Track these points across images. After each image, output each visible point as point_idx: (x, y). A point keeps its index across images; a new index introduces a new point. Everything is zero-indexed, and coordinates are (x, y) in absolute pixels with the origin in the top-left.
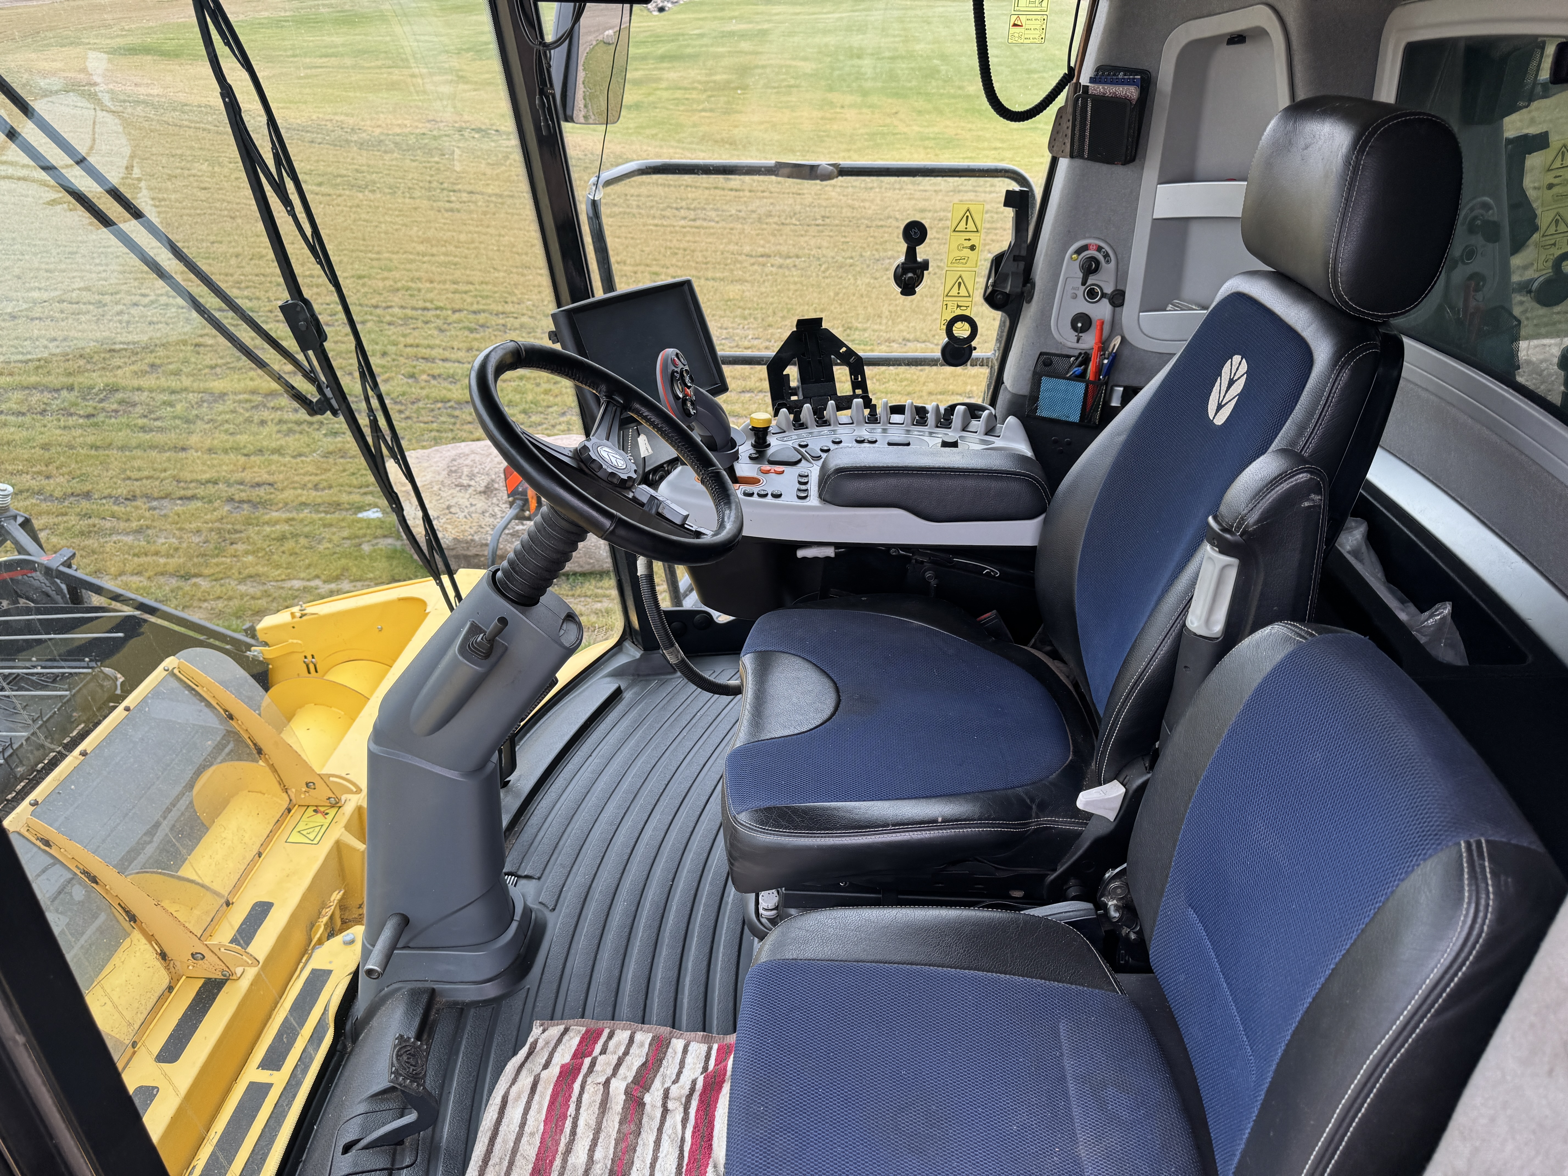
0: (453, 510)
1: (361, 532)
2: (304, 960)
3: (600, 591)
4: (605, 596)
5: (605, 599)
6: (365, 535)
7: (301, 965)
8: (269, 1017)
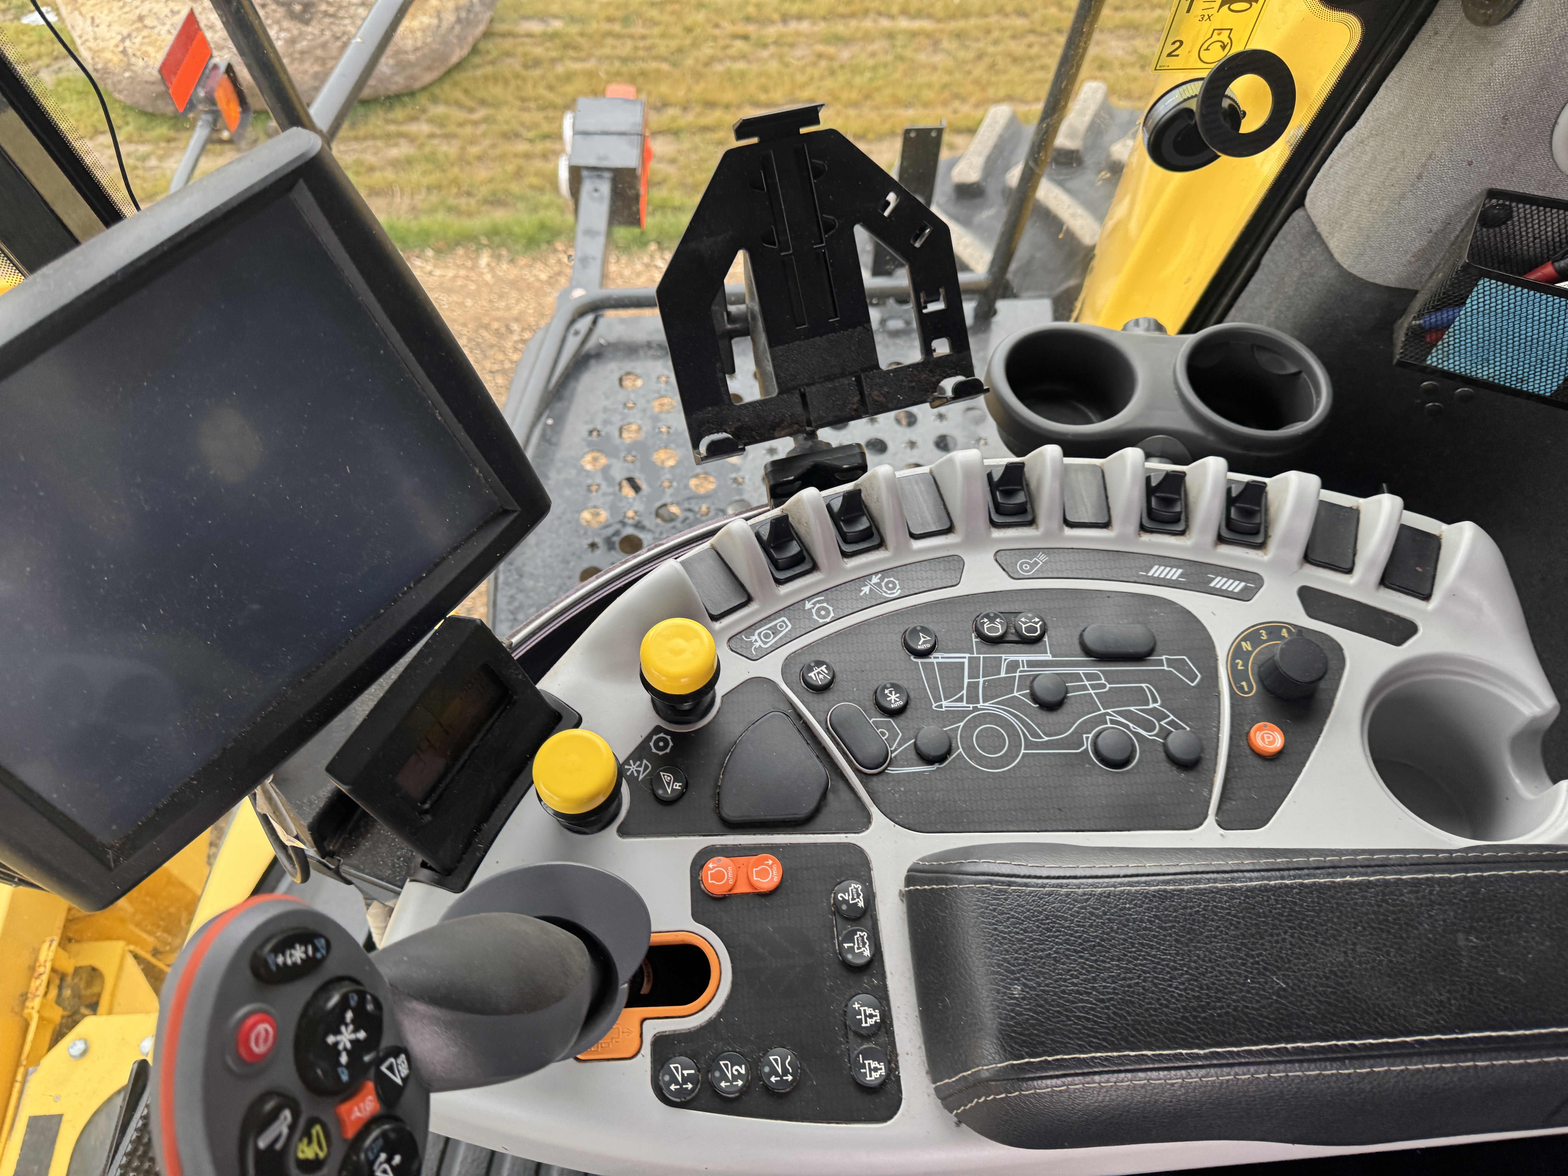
0: (148, 22)
1: (34, 50)
2: (19, 1077)
3: (392, 128)
4: (401, 135)
5: (402, 141)
6: (39, 56)
7: (17, 1086)
8: (4, 1117)
